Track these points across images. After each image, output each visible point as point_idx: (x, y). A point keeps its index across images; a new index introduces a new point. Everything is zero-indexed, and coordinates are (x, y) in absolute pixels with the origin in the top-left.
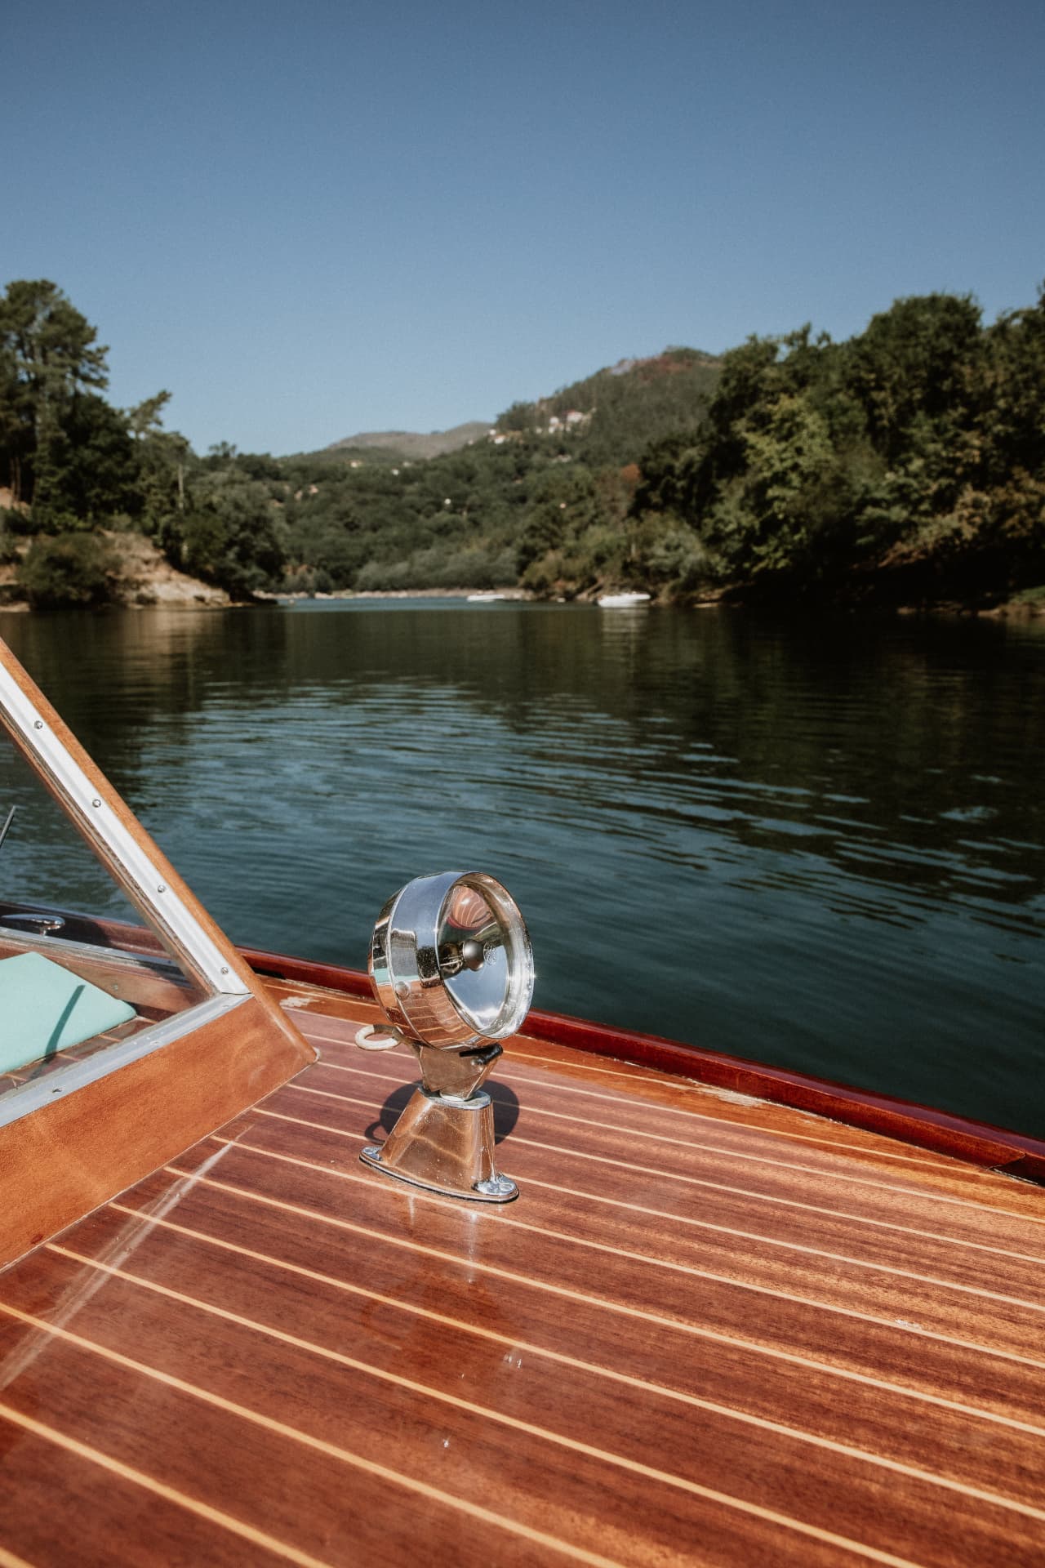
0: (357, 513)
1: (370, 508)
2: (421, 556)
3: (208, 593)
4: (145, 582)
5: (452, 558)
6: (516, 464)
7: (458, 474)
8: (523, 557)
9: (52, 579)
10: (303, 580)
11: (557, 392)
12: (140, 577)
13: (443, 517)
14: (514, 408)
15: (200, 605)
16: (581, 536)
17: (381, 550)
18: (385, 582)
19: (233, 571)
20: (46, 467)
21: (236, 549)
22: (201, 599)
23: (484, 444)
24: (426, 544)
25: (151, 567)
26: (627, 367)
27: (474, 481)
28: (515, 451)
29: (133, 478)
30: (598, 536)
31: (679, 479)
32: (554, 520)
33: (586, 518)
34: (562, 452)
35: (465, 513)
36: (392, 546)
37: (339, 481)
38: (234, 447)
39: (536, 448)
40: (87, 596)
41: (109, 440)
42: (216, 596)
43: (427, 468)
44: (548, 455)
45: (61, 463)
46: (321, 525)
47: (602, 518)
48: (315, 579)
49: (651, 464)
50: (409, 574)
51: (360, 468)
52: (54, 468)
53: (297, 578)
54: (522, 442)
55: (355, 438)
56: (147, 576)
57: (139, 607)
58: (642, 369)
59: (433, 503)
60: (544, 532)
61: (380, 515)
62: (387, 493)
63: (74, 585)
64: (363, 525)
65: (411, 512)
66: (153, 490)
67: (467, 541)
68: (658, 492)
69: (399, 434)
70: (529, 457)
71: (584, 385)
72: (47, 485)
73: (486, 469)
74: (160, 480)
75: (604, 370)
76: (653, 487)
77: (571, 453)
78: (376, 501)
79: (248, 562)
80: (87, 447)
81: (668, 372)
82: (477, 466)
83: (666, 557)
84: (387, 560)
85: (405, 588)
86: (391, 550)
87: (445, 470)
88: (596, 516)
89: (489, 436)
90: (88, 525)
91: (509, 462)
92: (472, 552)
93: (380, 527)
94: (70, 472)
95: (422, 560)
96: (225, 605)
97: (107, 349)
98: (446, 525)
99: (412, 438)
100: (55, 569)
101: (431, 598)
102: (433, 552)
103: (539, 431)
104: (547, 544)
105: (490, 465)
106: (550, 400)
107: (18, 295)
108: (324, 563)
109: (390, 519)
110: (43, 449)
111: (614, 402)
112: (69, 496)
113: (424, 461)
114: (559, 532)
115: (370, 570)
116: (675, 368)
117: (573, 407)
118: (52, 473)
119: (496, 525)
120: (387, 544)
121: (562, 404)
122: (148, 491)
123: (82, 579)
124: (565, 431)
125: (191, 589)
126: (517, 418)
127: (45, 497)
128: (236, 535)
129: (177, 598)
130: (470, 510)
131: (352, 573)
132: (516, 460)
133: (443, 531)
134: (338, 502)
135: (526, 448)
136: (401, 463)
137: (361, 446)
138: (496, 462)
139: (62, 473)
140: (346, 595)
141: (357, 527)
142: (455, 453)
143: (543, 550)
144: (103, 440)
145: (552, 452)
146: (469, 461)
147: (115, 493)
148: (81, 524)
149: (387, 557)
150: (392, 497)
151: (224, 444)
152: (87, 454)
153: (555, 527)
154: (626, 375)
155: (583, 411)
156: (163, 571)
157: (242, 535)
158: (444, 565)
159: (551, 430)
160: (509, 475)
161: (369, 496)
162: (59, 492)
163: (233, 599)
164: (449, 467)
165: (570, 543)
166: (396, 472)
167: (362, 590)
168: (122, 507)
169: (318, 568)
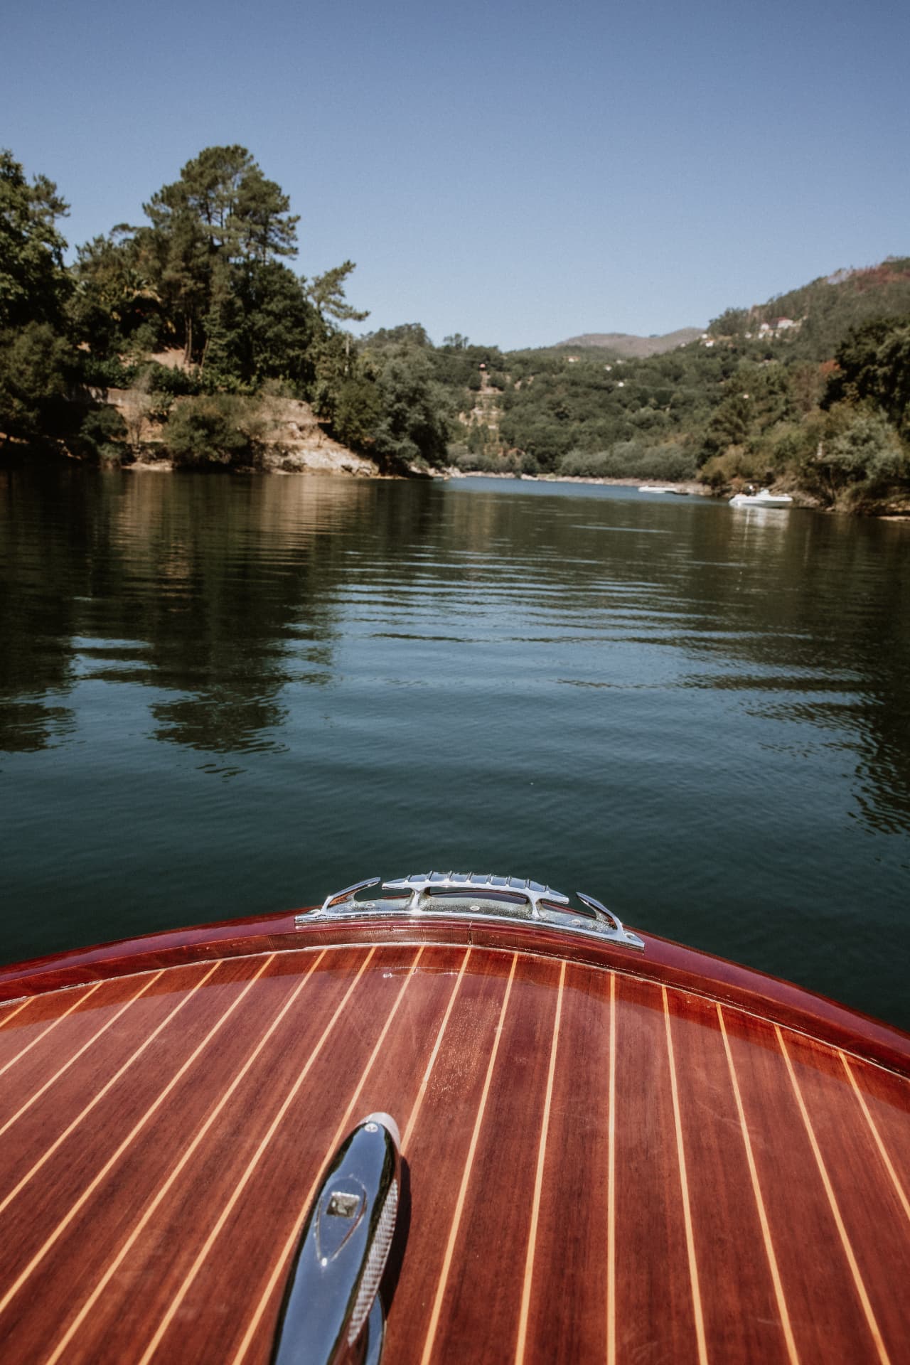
0: (568, 404)
1: (581, 400)
2: (621, 447)
3: (356, 463)
4: (296, 448)
5: (649, 450)
6: (722, 366)
7: (666, 374)
8: (705, 451)
9: (192, 438)
10: (512, 462)
11: (771, 300)
12: (290, 442)
13: (646, 412)
14: (727, 313)
15: (347, 475)
16: (766, 431)
17: (585, 439)
18: (584, 468)
19: (384, 443)
20: (216, 330)
21: (390, 420)
22: (348, 469)
23: (696, 346)
24: (628, 436)
25: (306, 433)
26: (844, 277)
27: (680, 380)
28: (724, 354)
29: (303, 346)
30: (784, 431)
31: (881, 365)
32: (740, 414)
33: (775, 415)
34: (769, 357)
35: (668, 409)
36: (596, 436)
37: (556, 374)
38: (466, 339)
39: (744, 353)
40: (226, 459)
41: (281, 306)
42: (365, 467)
43: (637, 366)
44: (755, 359)
45: (230, 326)
46: (534, 413)
47: (792, 416)
48: (522, 461)
49: (850, 351)
50: (607, 463)
51: (576, 363)
52: (224, 331)
53: (507, 459)
54: (730, 346)
55: (580, 338)
56: (299, 442)
57: (282, 473)
58: (859, 279)
59: (639, 398)
60: (727, 425)
61: (589, 407)
62: (598, 388)
63: (215, 447)
64: (572, 415)
65: (619, 406)
66: (323, 358)
67: (666, 436)
68: (855, 384)
69: (620, 336)
70: (736, 360)
71: (798, 292)
72: (215, 347)
73: (693, 370)
74: (331, 349)
75: (820, 280)
76: (849, 378)
77: (777, 358)
78: (586, 394)
79: (402, 434)
80: (261, 312)
81: (885, 282)
82: (685, 367)
83: (850, 452)
84: (590, 448)
85: (602, 476)
86: (594, 440)
87: (654, 368)
88: (786, 413)
89: (701, 340)
90: (251, 388)
91: (715, 364)
92: (672, 446)
93: (588, 417)
94: (239, 336)
95: (621, 451)
96: (372, 477)
97: (298, 218)
98: (648, 420)
99: (632, 340)
100: (197, 429)
101: (625, 487)
102: (632, 443)
103: (748, 336)
104: (730, 439)
105: (697, 366)
106: (763, 307)
107: (207, 159)
108: (533, 447)
109: (598, 411)
110: (215, 310)
111: (826, 311)
112: (235, 359)
113: (636, 359)
114: (744, 428)
115: (574, 457)
116: (893, 278)
117: (785, 315)
118: (221, 336)
119: (695, 422)
120: (590, 434)
121: (774, 312)
122: (319, 359)
123: (223, 440)
124: (774, 337)
125: (340, 458)
126: (729, 324)
127: (212, 360)
128: (391, 406)
129: (324, 467)
130: (673, 407)
131: (557, 457)
132: (722, 363)
133: (644, 424)
134: (553, 393)
135: (734, 351)
136: (615, 361)
137: (583, 345)
138: (704, 363)
139: (231, 335)
140: (549, 478)
141: (567, 416)
142: (667, 354)
143: (725, 444)
144: (276, 305)
145: (759, 356)
146: (678, 362)
147: (281, 358)
148: (243, 387)
149: (590, 445)
150: (603, 392)
151: (458, 336)
152: (259, 319)
153: (740, 422)
154: (842, 284)
155: (794, 319)
156: (317, 438)
157: (397, 406)
158: (641, 457)
159: (761, 336)
160: (715, 377)
161: (580, 390)
162: (225, 354)
163: (382, 471)
164: (659, 366)
165: (753, 438)
166: (608, 368)
167: (564, 475)
168: (287, 372)
169: (526, 451)
